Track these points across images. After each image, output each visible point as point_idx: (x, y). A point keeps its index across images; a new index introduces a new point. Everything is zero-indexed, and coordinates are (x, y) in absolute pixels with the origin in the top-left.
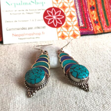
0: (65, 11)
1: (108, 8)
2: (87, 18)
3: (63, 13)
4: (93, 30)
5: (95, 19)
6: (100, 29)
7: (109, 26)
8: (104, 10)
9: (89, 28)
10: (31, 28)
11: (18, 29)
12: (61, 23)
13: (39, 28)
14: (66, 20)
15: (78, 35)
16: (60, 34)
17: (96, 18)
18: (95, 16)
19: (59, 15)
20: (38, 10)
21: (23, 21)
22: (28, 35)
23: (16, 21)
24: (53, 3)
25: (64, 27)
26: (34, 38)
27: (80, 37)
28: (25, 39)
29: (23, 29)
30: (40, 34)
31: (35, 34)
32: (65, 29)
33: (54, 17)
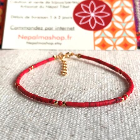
0: (112, 5)
3: (108, 9)
10: (50, 29)
11: (29, 29)
12: (104, 25)
13: (63, 29)
14: (113, 20)
15: (132, 45)
16: (99, 41)
19: (101, 12)
20: (67, 3)
21: (39, 18)
22: (42, 38)
23: (29, 17)
25: (108, 30)
26: (52, 44)
27: (136, 49)
28: (37, 43)
29: (38, 29)
30: (63, 38)
31: (54, 38)
32: (109, 34)
33: (93, 15)
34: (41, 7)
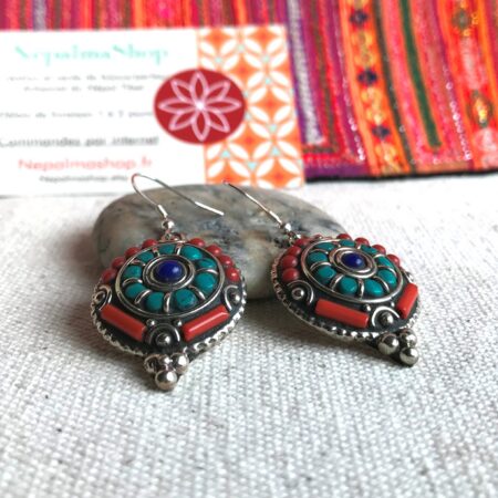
0: (245, 82)
1: (433, 78)
2: (339, 112)
4: (366, 161)
5: (378, 120)
6: (396, 158)
7: (438, 149)
8: (419, 85)
9: (348, 151)
10: (99, 142)
11: (46, 143)
12: (226, 129)
13: (129, 142)
14: (247, 117)
15: (293, 176)
16: (216, 169)
17: (381, 115)
18: (376, 106)
19: (220, 98)
20: (138, 77)
21: (69, 115)
22: (81, 166)
23: (44, 116)
24: (201, 53)
25: (237, 142)
26: (103, 179)
27: (301, 186)
28: (66, 179)
29: (67, 142)
31: (109, 165)
32: (240, 151)
33: (200, 106)
34: (75, 89)
